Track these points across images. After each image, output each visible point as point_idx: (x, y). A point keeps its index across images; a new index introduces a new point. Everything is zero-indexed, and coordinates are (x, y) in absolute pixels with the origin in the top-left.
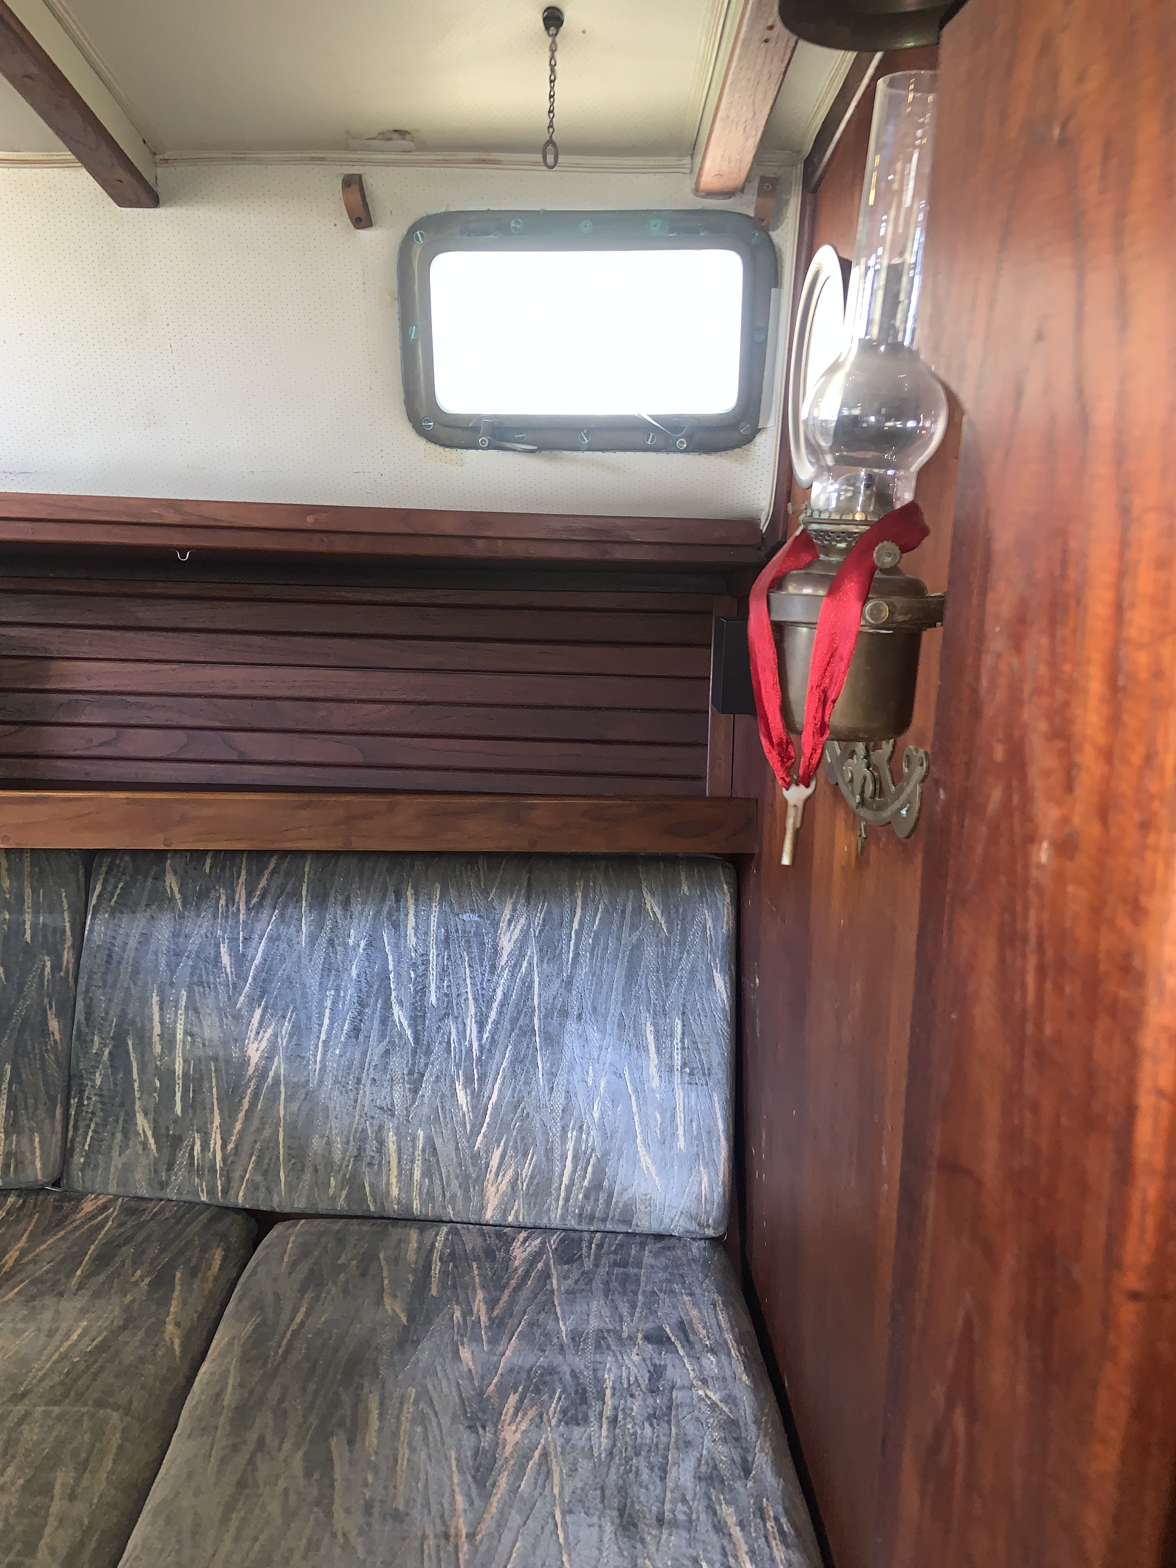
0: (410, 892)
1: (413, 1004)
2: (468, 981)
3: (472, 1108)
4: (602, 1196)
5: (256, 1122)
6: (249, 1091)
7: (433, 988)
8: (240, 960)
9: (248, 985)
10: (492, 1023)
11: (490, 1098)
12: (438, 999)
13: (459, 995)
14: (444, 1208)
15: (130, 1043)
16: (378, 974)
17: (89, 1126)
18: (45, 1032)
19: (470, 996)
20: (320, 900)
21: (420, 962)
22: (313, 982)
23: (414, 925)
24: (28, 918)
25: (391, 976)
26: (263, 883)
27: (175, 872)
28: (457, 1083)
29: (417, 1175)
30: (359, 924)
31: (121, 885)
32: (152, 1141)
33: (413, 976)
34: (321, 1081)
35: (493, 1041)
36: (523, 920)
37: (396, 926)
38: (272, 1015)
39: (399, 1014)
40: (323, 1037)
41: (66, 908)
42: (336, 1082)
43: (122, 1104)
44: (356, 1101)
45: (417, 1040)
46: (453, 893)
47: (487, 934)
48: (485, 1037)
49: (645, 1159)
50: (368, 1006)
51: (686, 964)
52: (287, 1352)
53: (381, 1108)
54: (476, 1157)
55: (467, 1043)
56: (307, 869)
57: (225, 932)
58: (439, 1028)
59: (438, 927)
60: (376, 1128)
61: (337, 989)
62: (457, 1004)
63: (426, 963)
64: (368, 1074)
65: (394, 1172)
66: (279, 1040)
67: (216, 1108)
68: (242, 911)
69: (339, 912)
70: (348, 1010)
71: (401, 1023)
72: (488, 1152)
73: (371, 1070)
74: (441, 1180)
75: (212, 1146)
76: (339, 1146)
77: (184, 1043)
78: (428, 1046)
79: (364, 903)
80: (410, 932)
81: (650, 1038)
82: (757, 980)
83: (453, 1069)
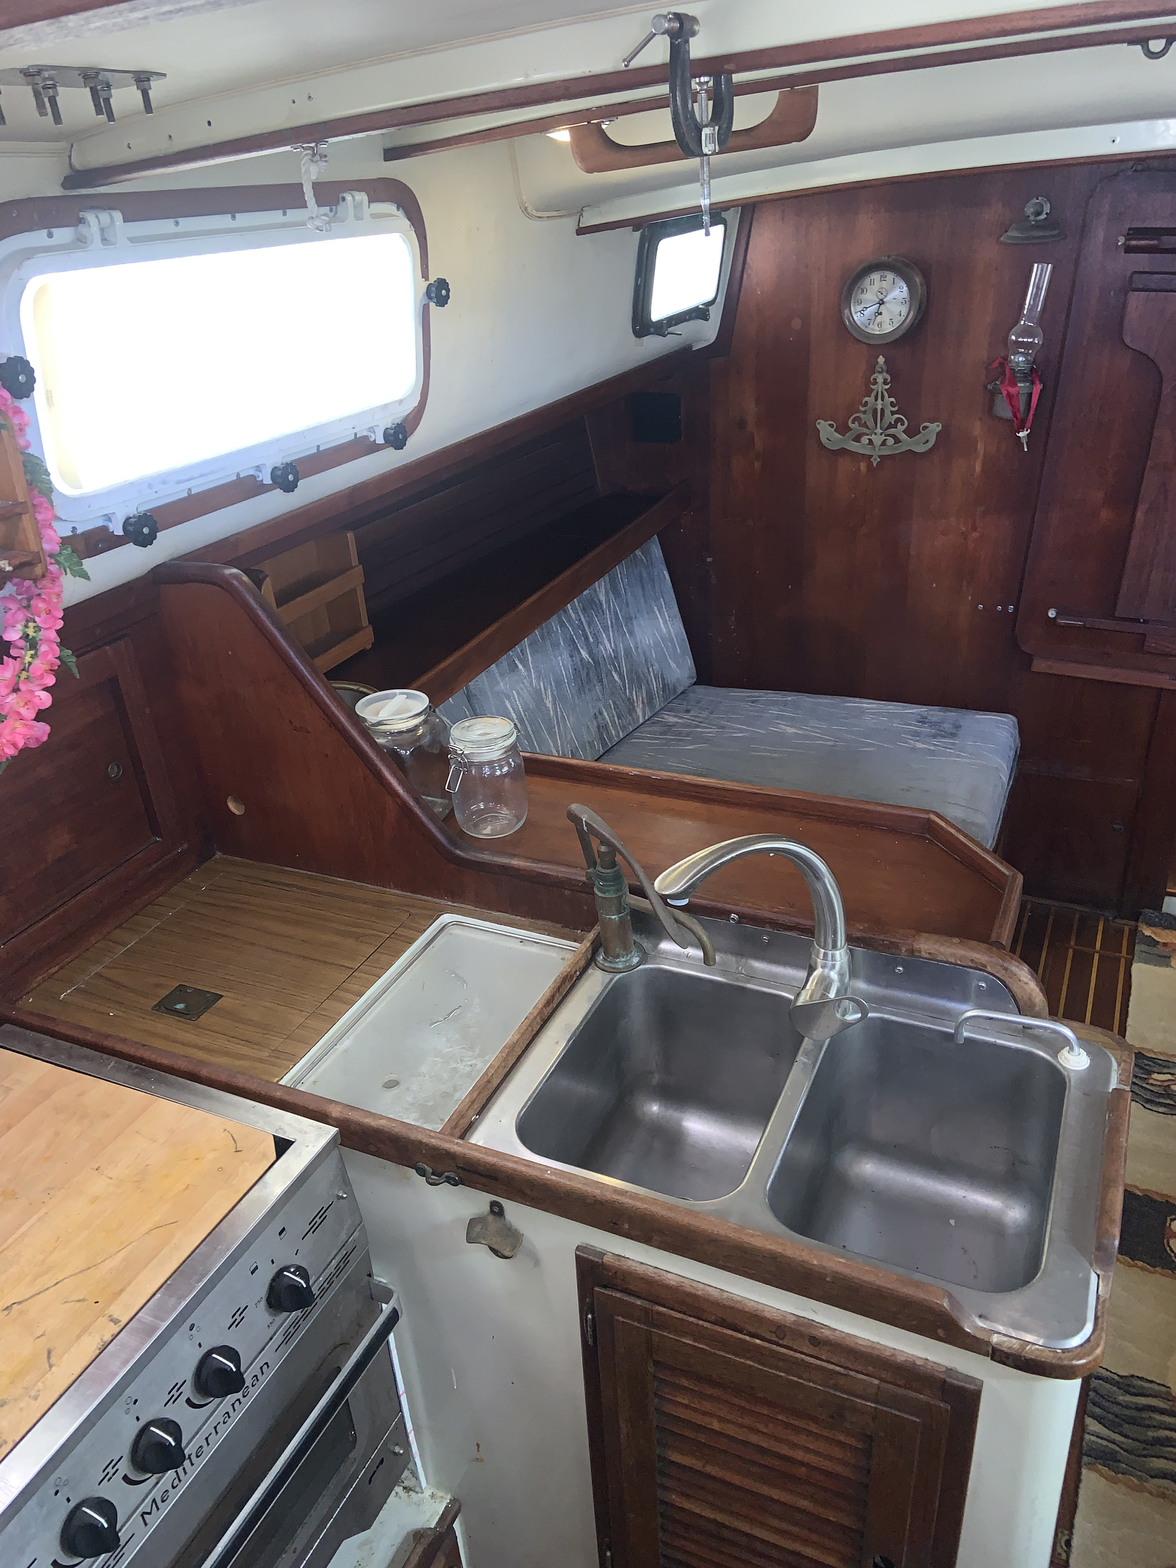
1: (587, 644)
2: (598, 622)
4: (667, 688)
6: (555, 724)
7: (589, 634)
8: (524, 663)
9: (533, 672)
10: (612, 637)
11: (624, 671)
13: (598, 631)
14: (629, 728)
16: (570, 639)
19: (601, 629)
21: (580, 626)
25: (574, 636)
29: (617, 722)
33: (581, 631)
35: (615, 645)
36: (603, 584)
39: (584, 654)
45: (594, 660)
47: (595, 596)
48: (613, 644)
49: (673, 665)
51: (656, 574)
53: (597, 700)
54: (629, 700)
55: (609, 651)
58: (598, 650)
59: (578, 604)
61: (561, 654)
62: (599, 635)
63: (582, 623)
64: (587, 688)
65: (610, 725)
66: (554, 692)
67: (549, 739)
71: (586, 656)
72: (631, 694)
73: (587, 685)
74: (624, 717)
76: (591, 727)
80: (571, 611)
81: (657, 612)
82: (709, 560)
83: (609, 667)
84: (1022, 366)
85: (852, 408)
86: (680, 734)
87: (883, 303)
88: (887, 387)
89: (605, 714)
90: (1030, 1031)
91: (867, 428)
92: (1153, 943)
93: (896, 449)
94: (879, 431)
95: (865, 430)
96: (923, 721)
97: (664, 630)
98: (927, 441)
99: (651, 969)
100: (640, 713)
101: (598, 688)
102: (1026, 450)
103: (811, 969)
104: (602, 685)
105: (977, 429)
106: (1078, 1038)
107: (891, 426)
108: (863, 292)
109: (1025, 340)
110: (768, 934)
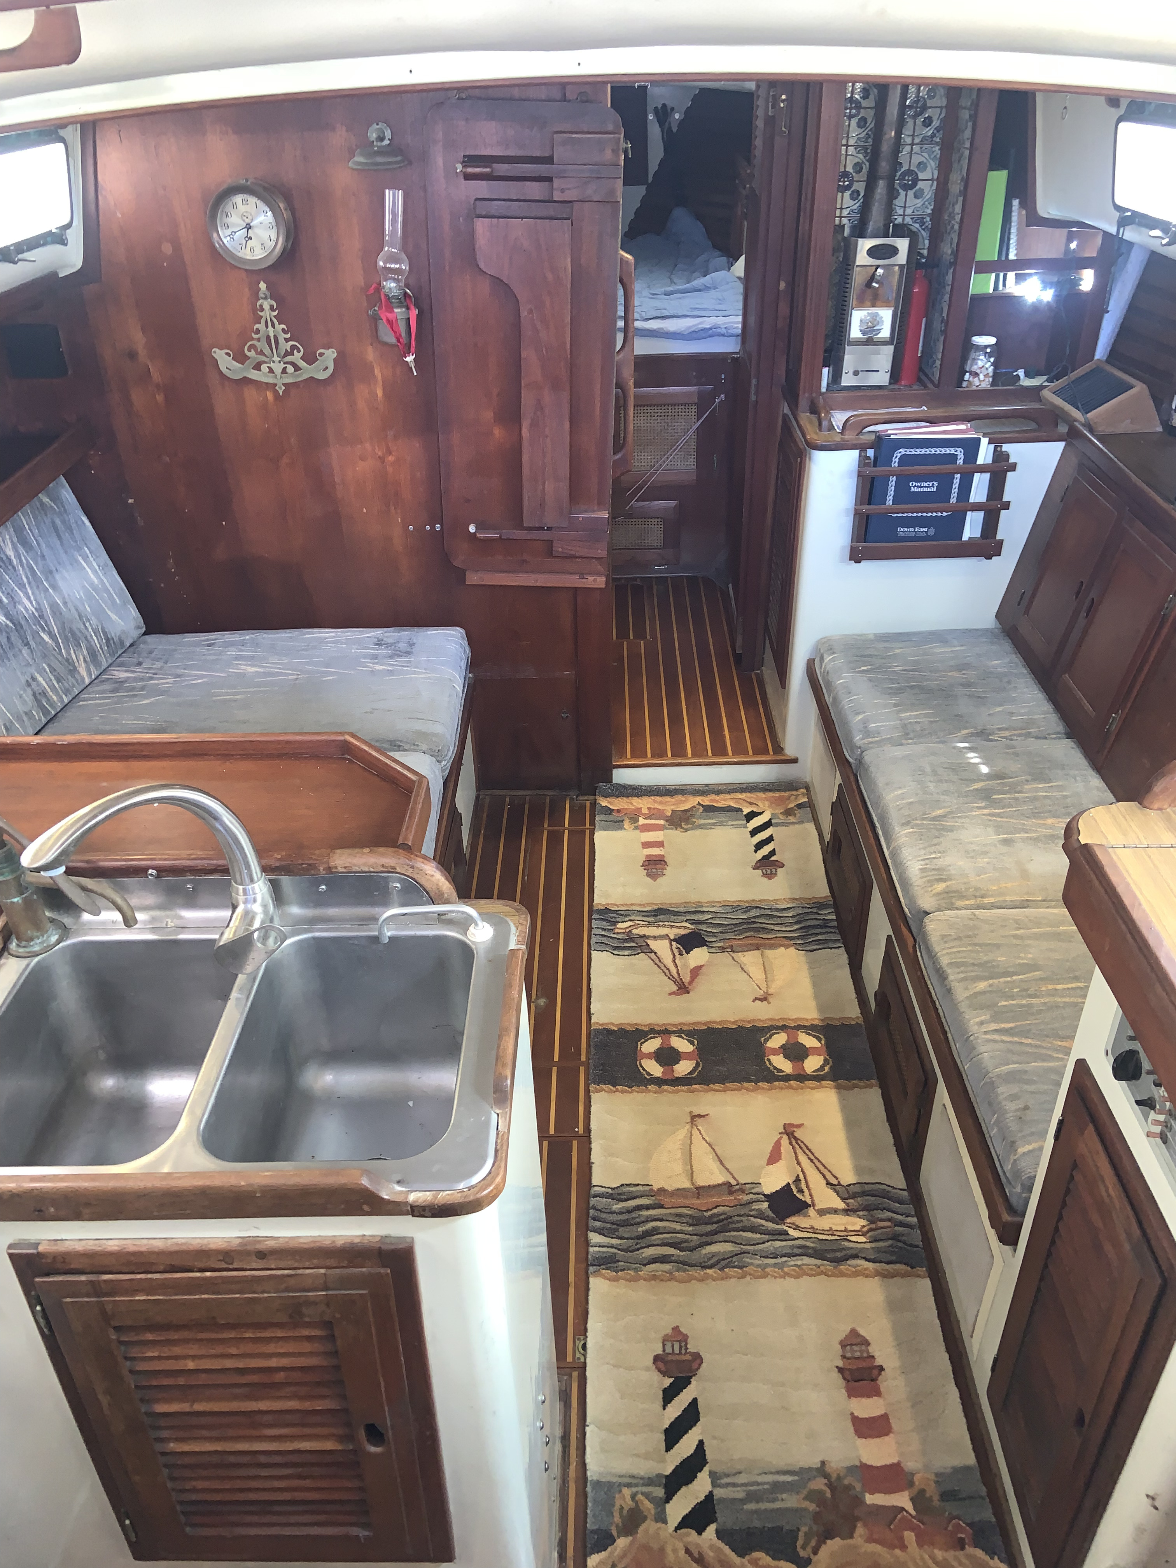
2: (10, 581)
3: (51, 640)
4: (112, 642)
10: (30, 595)
11: (53, 631)
12: (6, 598)
13: (10, 590)
14: (73, 690)
19: (16, 588)
28: (39, 633)
29: (57, 686)
35: (38, 603)
36: (8, 537)
39: (1, 617)
44: (14, 670)
48: (33, 603)
49: (114, 617)
51: (72, 521)
53: (25, 666)
54: (67, 661)
55: (29, 611)
58: (15, 612)
60: (29, 677)
62: (13, 595)
64: (9, 654)
65: (49, 690)
72: (70, 654)
73: (8, 651)
74: (64, 681)
78: (18, 622)
81: (83, 563)
82: (130, 501)
83: (34, 627)
84: (396, 292)
85: (245, 336)
86: (133, 689)
87: (250, 228)
88: (276, 313)
89: (40, 679)
90: (443, 917)
91: (265, 355)
92: (609, 811)
93: (298, 376)
94: (276, 359)
95: (264, 358)
96: (379, 643)
97: (96, 581)
98: (327, 368)
99: (74, 945)
100: (84, 673)
101: (25, 651)
102: (415, 374)
103: (234, 907)
104: (30, 648)
105: (371, 354)
106: (480, 914)
107: (287, 354)
108: (227, 215)
109: (393, 266)
110: (190, 881)
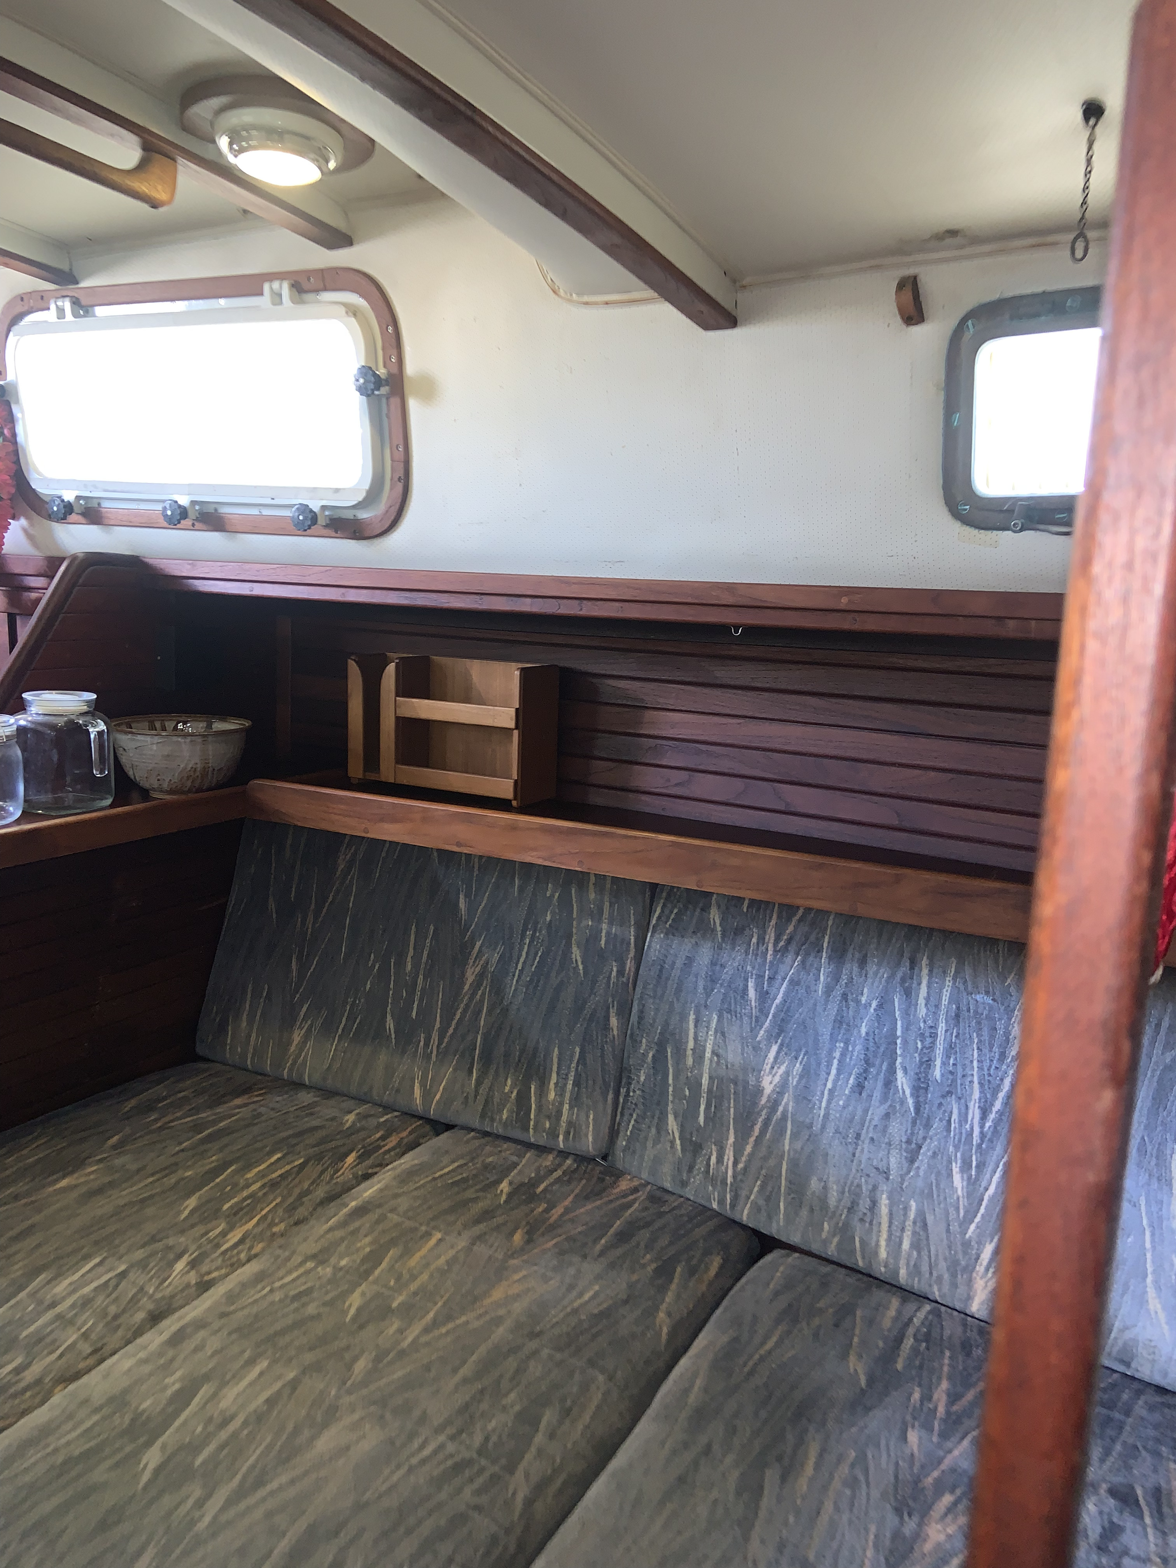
0: (925, 961)
1: (917, 1074)
2: (975, 1064)
3: (968, 1192)
5: (763, 1151)
6: (760, 1120)
7: (938, 1063)
8: (764, 996)
9: (768, 1021)
10: (997, 1112)
11: (986, 1189)
12: (942, 1075)
13: (964, 1076)
14: (930, 1286)
15: (669, 1051)
16: (886, 1037)
17: (631, 1115)
18: (607, 1027)
19: (976, 1080)
20: (839, 955)
21: (927, 1034)
22: (825, 1031)
23: (925, 995)
24: (604, 926)
25: (899, 1041)
26: (790, 929)
27: (719, 907)
28: (954, 1164)
29: (906, 1245)
30: (873, 984)
31: (675, 911)
32: (678, 1142)
33: (919, 1045)
34: (823, 1127)
35: (995, 1131)
37: (908, 993)
38: (786, 1054)
39: (902, 1081)
40: (829, 1085)
41: (632, 923)
42: (837, 1131)
43: (658, 1104)
44: (854, 1155)
45: (918, 1109)
46: (968, 971)
47: (1000, 1019)
48: (988, 1125)
50: (873, 1065)
52: (751, 1373)
53: (877, 1169)
54: (966, 1244)
55: (968, 1126)
56: (830, 923)
57: (753, 968)
58: (940, 1104)
59: (949, 1003)
60: (870, 1187)
61: (847, 1043)
62: (961, 1084)
63: (934, 1036)
64: (867, 1132)
65: (884, 1235)
66: (790, 1078)
67: (731, 1127)
68: (770, 952)
69: (856, 969)
70: (855, 1065)
71: (903, 1089)
72: (981, 1244)
73: (871, 1128)
74: (930, 1257)
75: (725, 1160)
76: (835, 1194)
77: (711, 1061)
78: (928, 1118)
79: (879, 964)
80: (921, 1001)
83: (951, 1149)
